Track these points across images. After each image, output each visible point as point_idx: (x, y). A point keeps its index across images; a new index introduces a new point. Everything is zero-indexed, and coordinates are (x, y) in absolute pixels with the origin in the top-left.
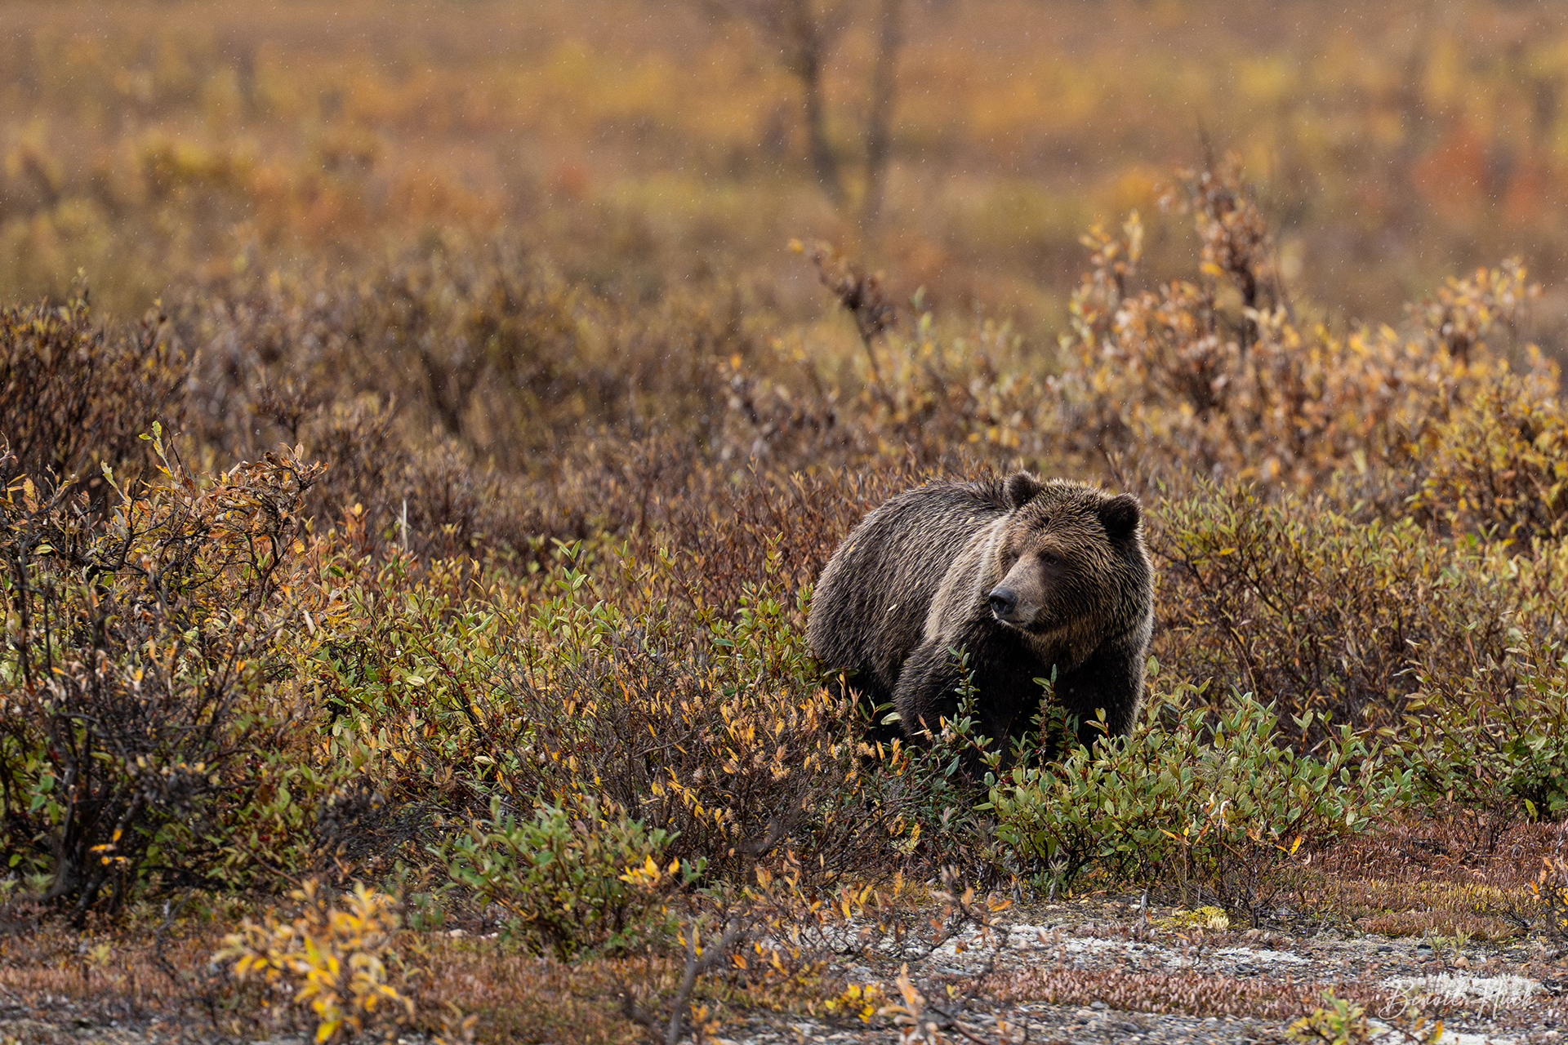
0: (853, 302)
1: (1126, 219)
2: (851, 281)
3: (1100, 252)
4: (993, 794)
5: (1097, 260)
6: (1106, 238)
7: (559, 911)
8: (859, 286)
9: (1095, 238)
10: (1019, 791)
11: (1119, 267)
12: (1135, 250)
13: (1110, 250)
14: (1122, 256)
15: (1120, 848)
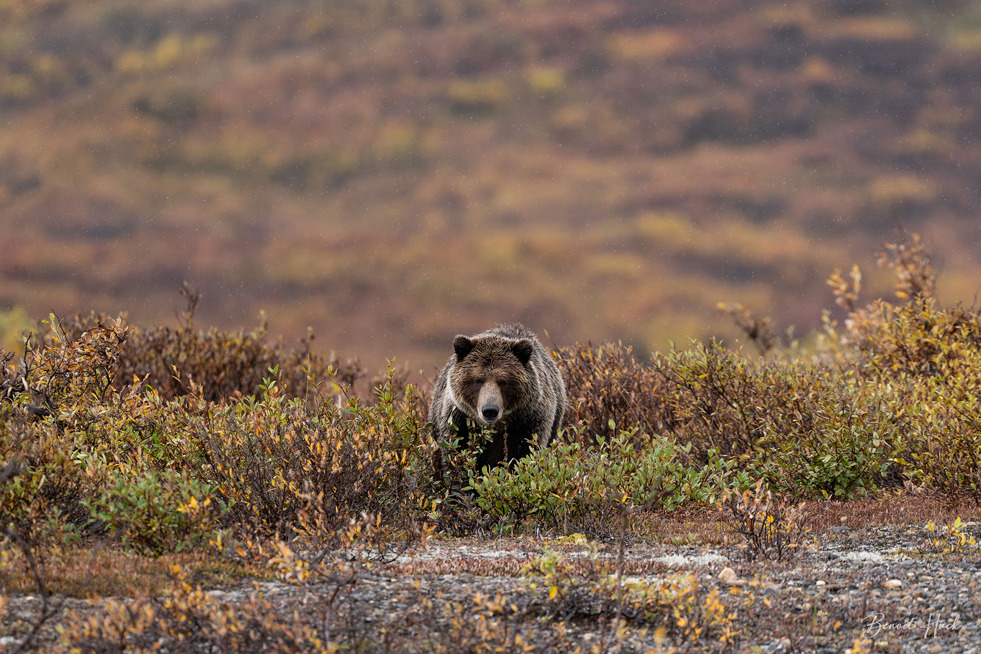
0: (753, 335)
1: (851, 270)
2: (751, 324)
3: (838, 289)
4: (471, 481)
5: (837, 292)
6: (841, 281)
7: (150, 531)
8: (756, 325)
9: (835, 281)
10: (485, 478)
11: (849, 296)
12: (857, 287)
13: (843, 287)
14: (850, 289)
15: (541, 508)
